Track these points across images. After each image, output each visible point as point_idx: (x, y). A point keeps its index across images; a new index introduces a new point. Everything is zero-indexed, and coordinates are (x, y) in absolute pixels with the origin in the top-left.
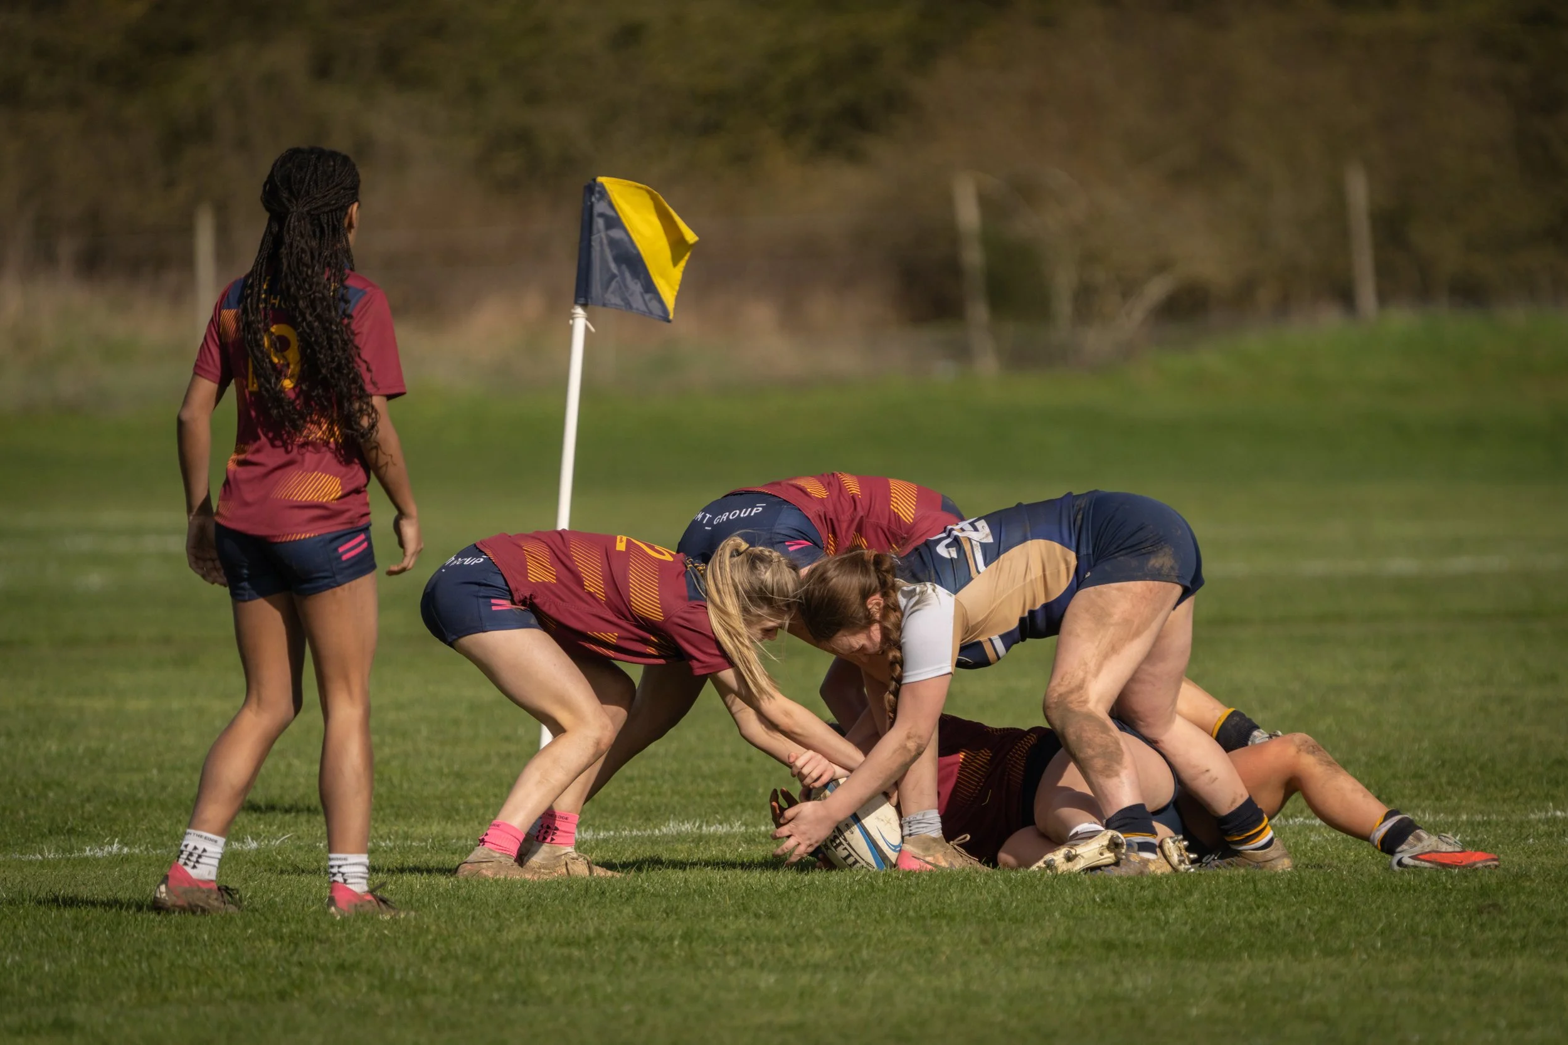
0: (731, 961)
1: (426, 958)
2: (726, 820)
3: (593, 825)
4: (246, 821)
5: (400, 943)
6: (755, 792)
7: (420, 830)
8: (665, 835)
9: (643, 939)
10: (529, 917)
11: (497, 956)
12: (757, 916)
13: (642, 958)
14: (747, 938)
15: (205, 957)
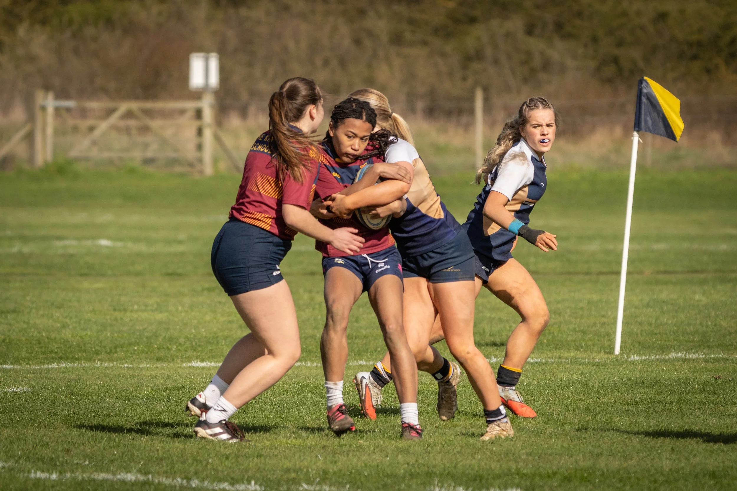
0: (697, 412)
1: (567, 410)
2: (697, 352)
3: (640, 354)
4: (491, 350)
5: (556, 403)
6: (709, 340)
7: (566, 355)
8: (670, 358)
9: (660, 402)
10: (611, 392)
11: (597, 409)
12: (709, 393)
13: (660, 410)
14: (704, 403)
15: (473, 408)
